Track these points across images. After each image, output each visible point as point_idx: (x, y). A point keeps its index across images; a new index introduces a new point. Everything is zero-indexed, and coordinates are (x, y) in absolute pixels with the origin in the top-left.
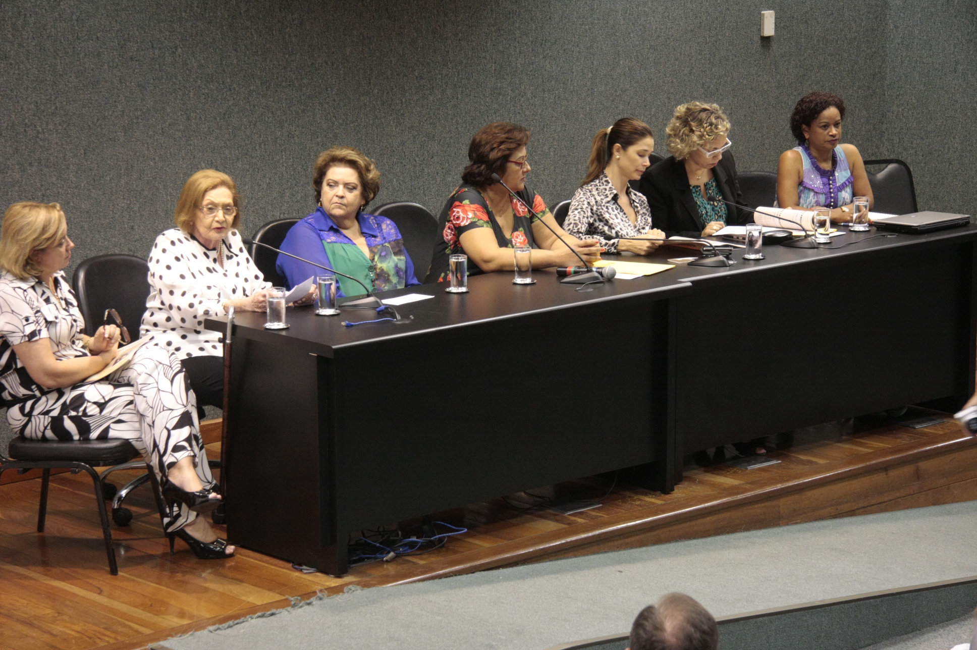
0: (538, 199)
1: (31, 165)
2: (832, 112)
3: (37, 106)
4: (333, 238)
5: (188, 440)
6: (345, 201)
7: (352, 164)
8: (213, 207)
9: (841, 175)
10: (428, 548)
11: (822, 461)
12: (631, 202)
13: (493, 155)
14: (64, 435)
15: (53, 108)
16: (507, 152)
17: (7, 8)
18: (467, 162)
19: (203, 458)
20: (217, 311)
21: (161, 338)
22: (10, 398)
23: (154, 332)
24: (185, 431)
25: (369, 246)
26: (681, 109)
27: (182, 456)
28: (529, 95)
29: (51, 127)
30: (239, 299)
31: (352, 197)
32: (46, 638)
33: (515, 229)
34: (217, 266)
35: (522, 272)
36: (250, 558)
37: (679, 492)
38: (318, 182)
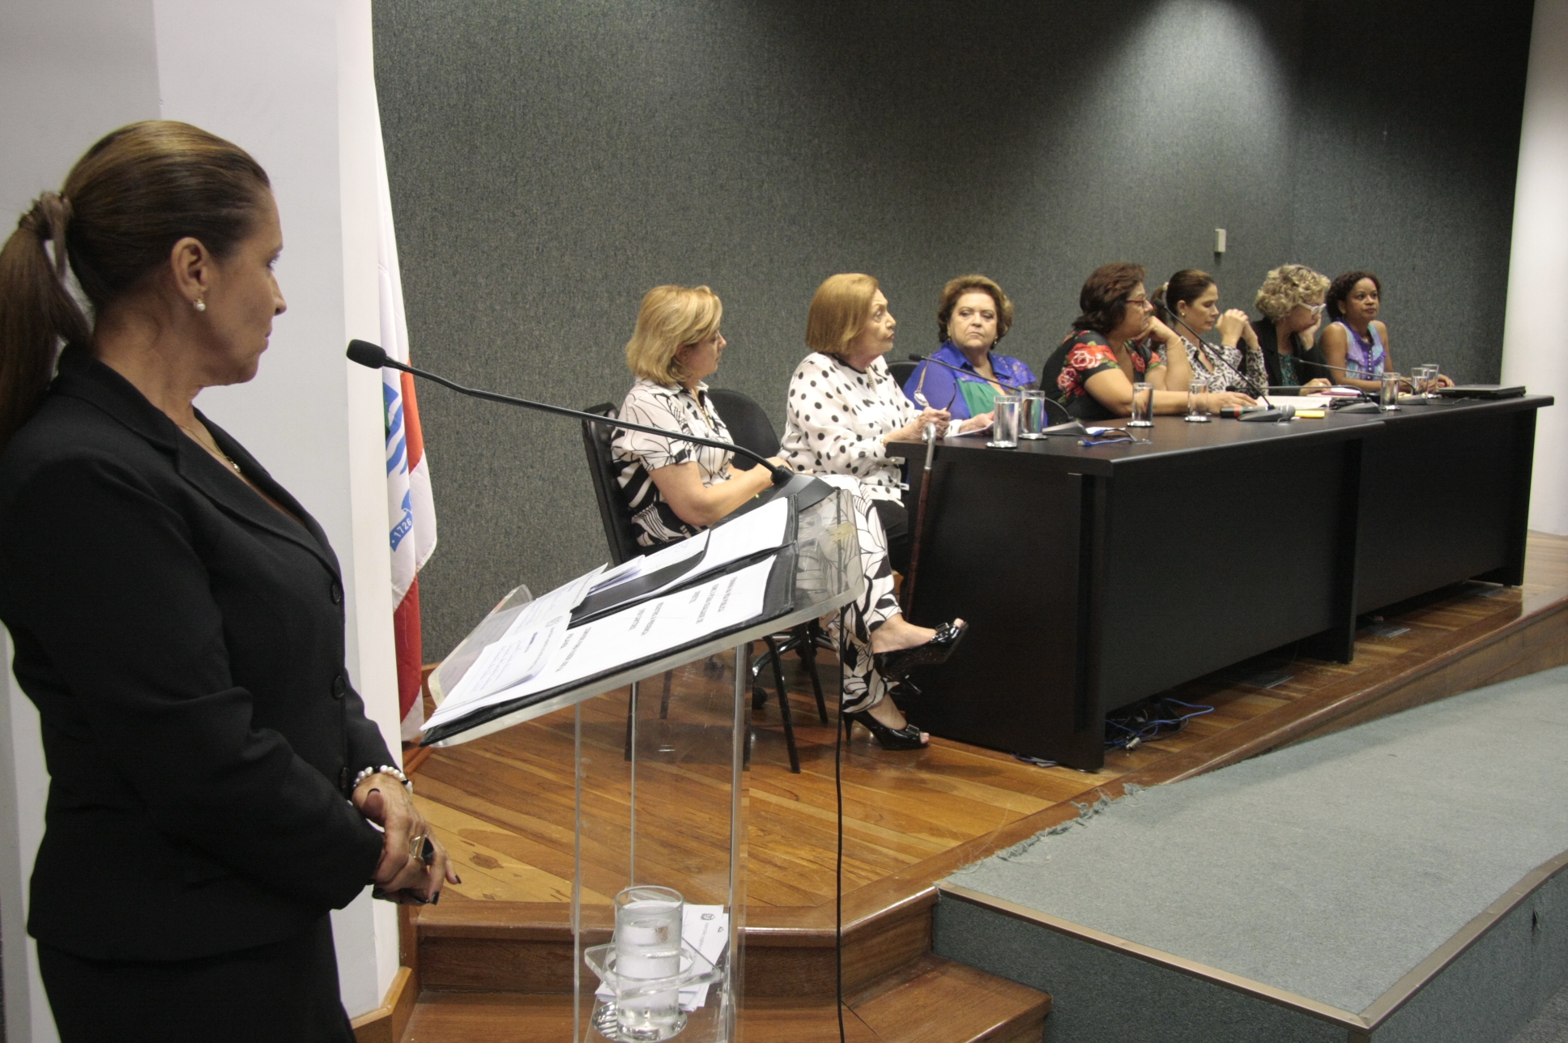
1: (619, 294)
2: (1366, 283)
3: (628, 228)
5: (894, 593)
6: (981, 331)
7: (988, 289)
9: (1377, 350)
13: (1108, 298)
15: (644, 232)
16: (1123, 291)
17: (602, 111)
22: (650, 543)
24: (888, 581)
27: (890, 613)
28: (1054, 279)
29: (641, 253)
31: (990, 326)
38: (945, 316)
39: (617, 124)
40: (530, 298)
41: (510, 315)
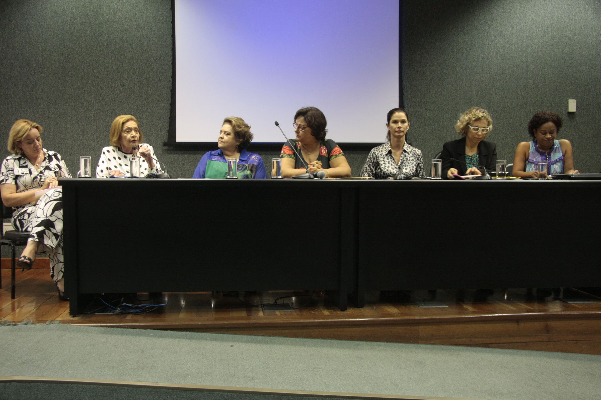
0: (337, 149)
2: (549, 125)
3: (138, 107)
4: (218, 159)
6: (223, 140)
9: (555, 156)
11: (471, 310)
15: (146, 109)
31: (228, 139)
41: (81, 139)
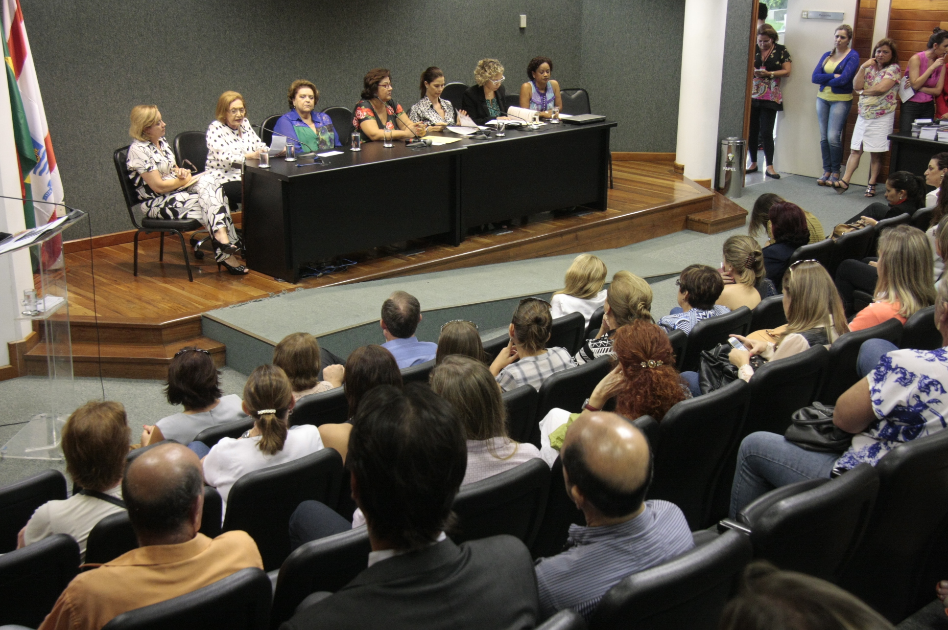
0: (399, 107)
1: (155, 87)
2: (545, 65)
3: (158, 59)
4: (298, 124)
5: (224, 219)
6: (309, 104)
7: (310, 86)
8: (235, 110)
9: (550, 96)
10: (338, 271)
11: (531, 232)
12: (442, 107)
13: (370, 83)
14: (166, 217)
15: (166, 60)
16: (379, 80)
18: (363, 89)
19: (232, 228)
20: (240, 159)
21: (216, 172)
22: (141, 199)
23: (211, 170)
24: (222, 215)
25: (317, 128)
26: (481, 62)
27: (221, 227)
28: (404, 55)
29: (165, 69)
30: (250, 153)
31: (312, 102)
32: (155, 309)
33: (388, 121)
34: (239, 138)
35: (388, 141)
36: (256, 275)
37: (462, 246)
38: (293, 96)
39: (149, 16)
40: (113, 93)
41: (104, 100)
